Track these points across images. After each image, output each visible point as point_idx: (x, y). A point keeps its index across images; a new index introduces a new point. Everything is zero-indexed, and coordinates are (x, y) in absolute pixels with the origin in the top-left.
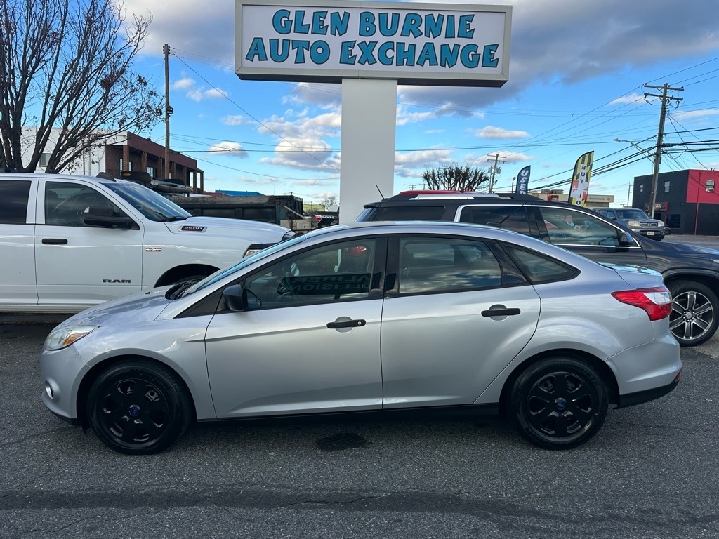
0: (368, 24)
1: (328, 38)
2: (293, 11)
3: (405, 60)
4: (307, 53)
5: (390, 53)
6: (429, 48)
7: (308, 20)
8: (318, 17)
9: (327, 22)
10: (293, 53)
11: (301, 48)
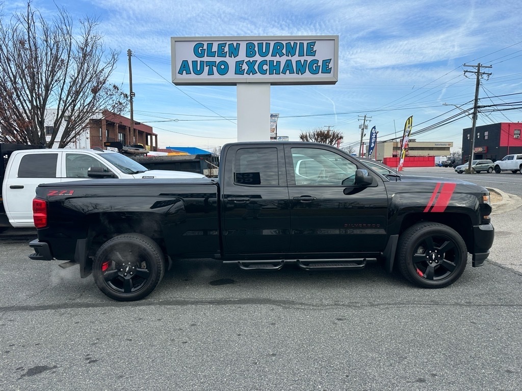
0: (252, 50)
1: (227, 59)
3: (274, 71)
4: (215, 69)
5: (265, 67)
6: (288, 63)
7: (215, 48)
9: (226, 49)
10: (206, 69)
11: (211, 66)
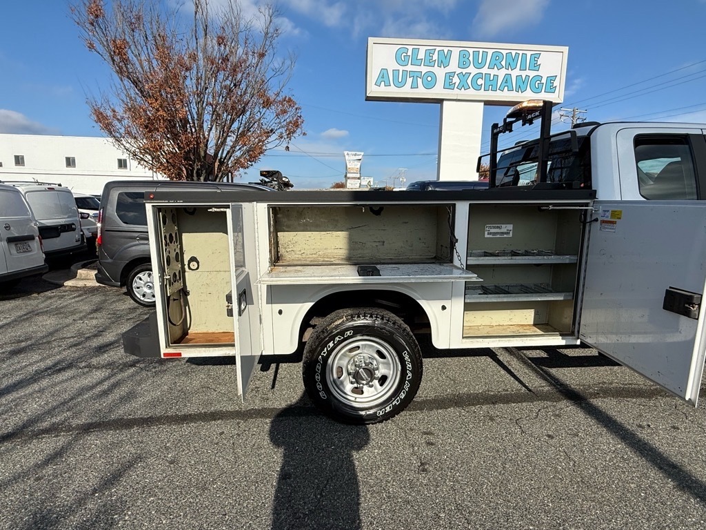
0: (466, 59)
1: (436, 69)
2: (410, 48)
3: (491, 87)
4: (420, 80)
5: (480, 82)
6: (507, 78)
7: (421, 55)
8: (429, 53)
9: (435, 57)
10: (410, 80)
11: (415, 77)
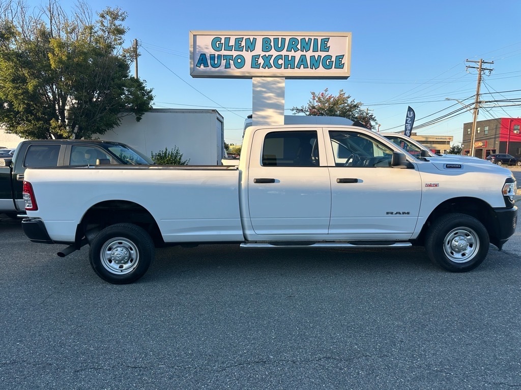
0: (268, 45)
2: (223, 38)
3: (289, 65)
4: (232, 62)
6: (303, 59)
7: (232, 43)
8: (238, 41)
9: (243, 44)
11: (228, 59)
